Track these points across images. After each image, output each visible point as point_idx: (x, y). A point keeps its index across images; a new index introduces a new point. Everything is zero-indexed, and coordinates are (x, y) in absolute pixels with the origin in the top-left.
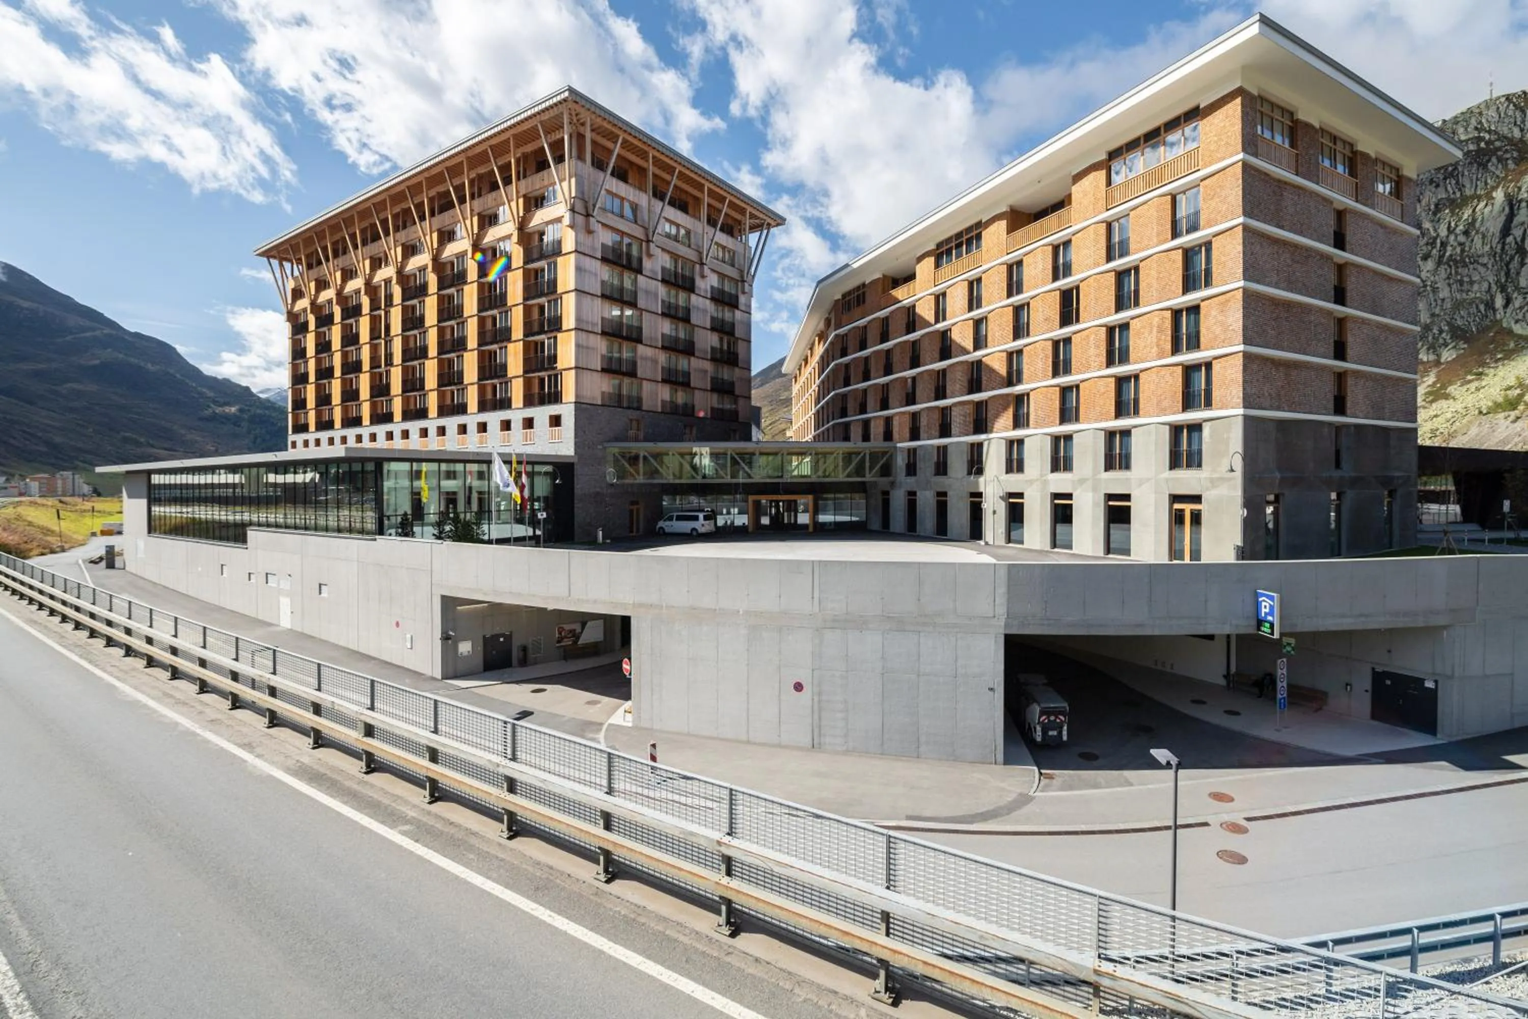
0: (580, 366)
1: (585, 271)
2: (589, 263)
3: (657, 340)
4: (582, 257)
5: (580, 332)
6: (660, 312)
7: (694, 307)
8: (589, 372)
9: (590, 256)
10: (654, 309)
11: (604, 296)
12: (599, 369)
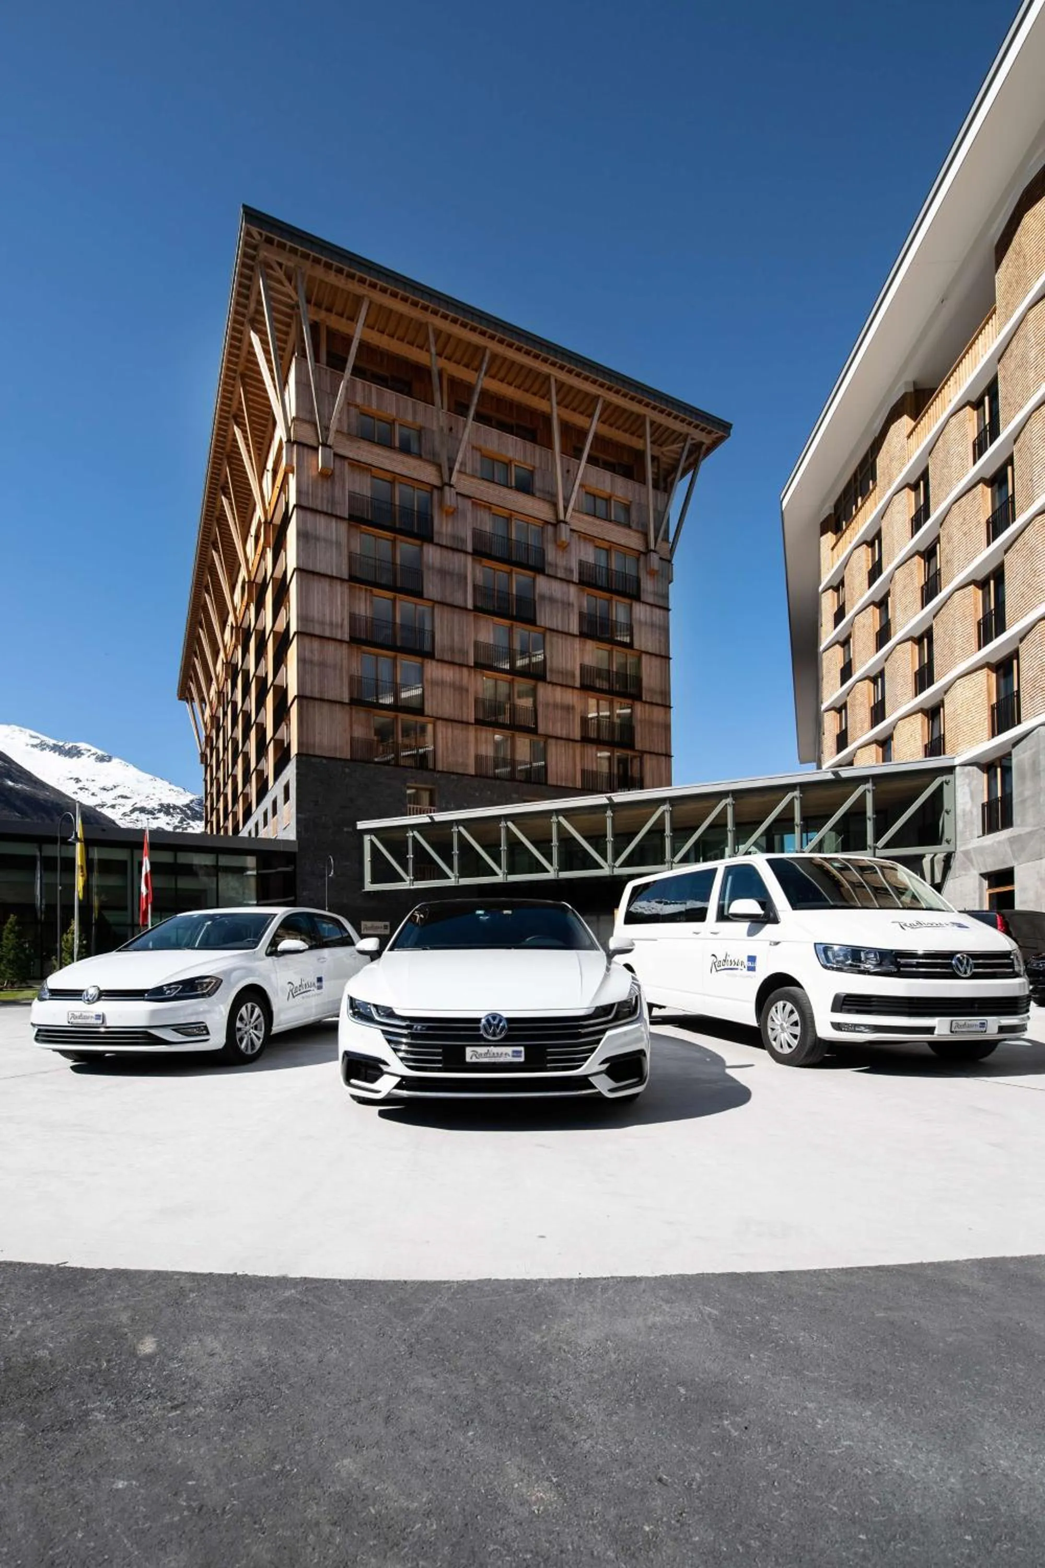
0: (308, 694)
1: (317, 539)
2: (321, 525)
3: (465, 653)
4: (309, 516)
5: (307, 640)
6: (470, 605)
7: (542, 597)
8: (326, 706)
9: (326, 514)
10: (459, 601)
11: (353, 579)
12: (346, 700)
